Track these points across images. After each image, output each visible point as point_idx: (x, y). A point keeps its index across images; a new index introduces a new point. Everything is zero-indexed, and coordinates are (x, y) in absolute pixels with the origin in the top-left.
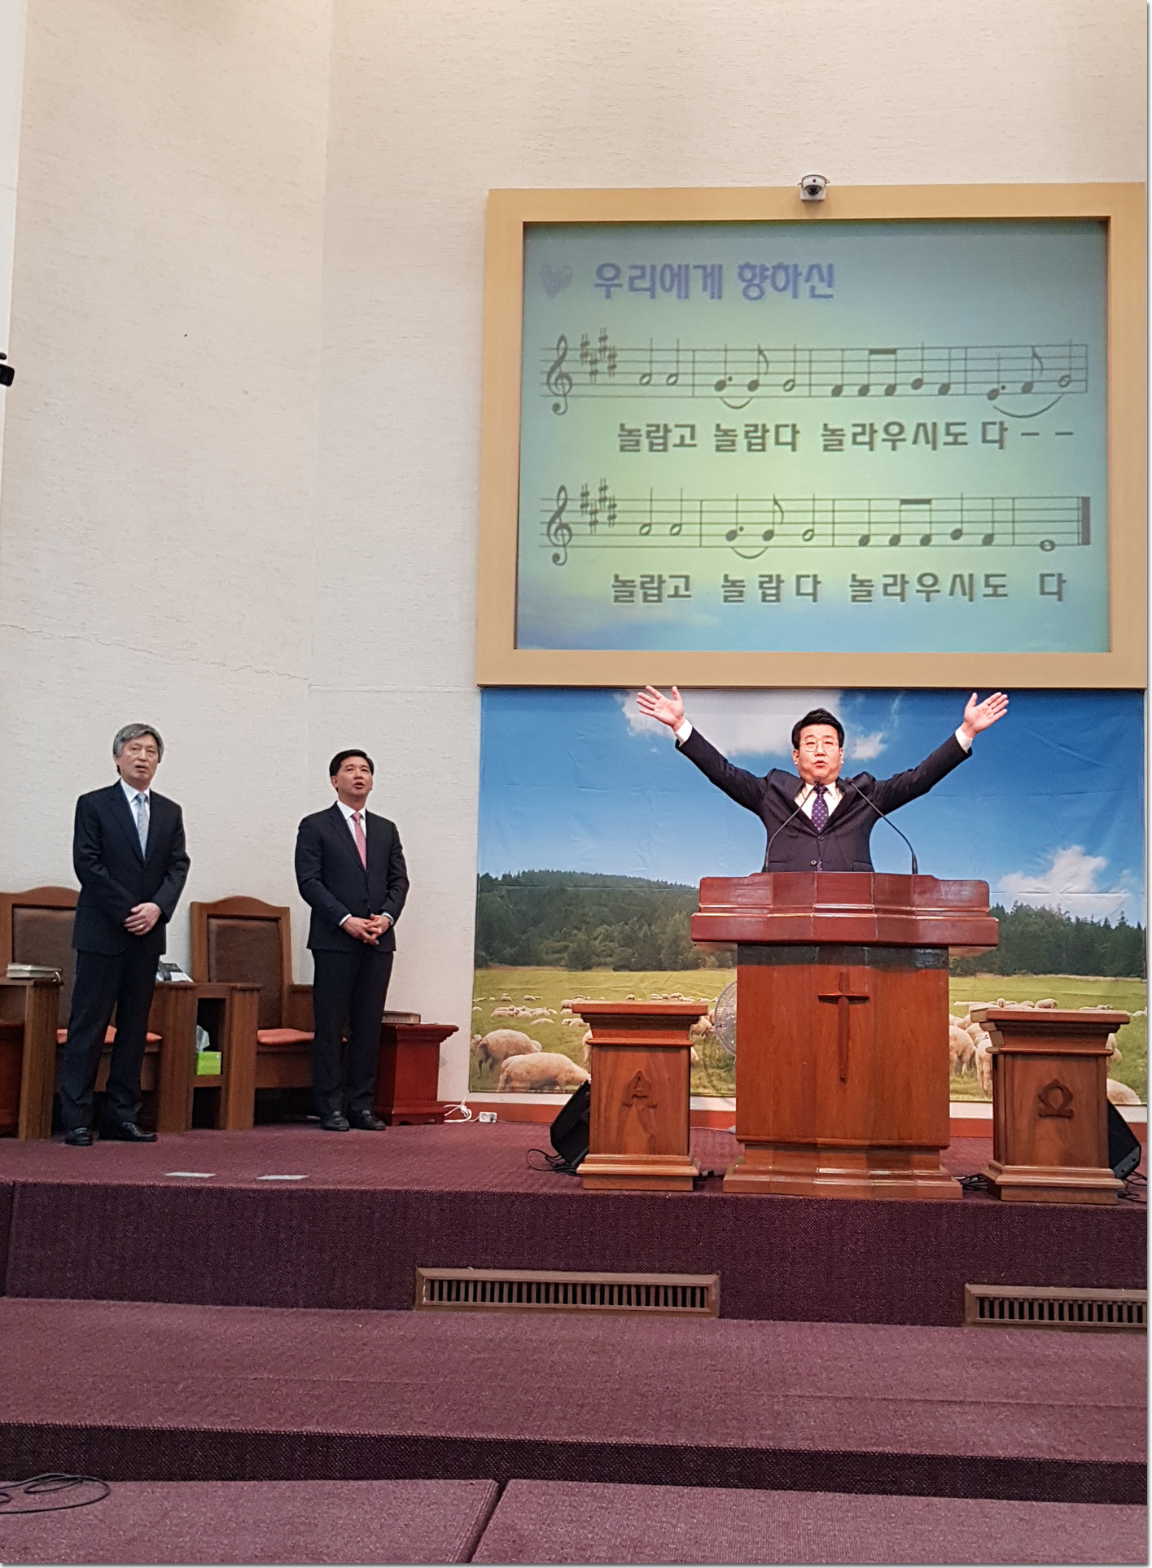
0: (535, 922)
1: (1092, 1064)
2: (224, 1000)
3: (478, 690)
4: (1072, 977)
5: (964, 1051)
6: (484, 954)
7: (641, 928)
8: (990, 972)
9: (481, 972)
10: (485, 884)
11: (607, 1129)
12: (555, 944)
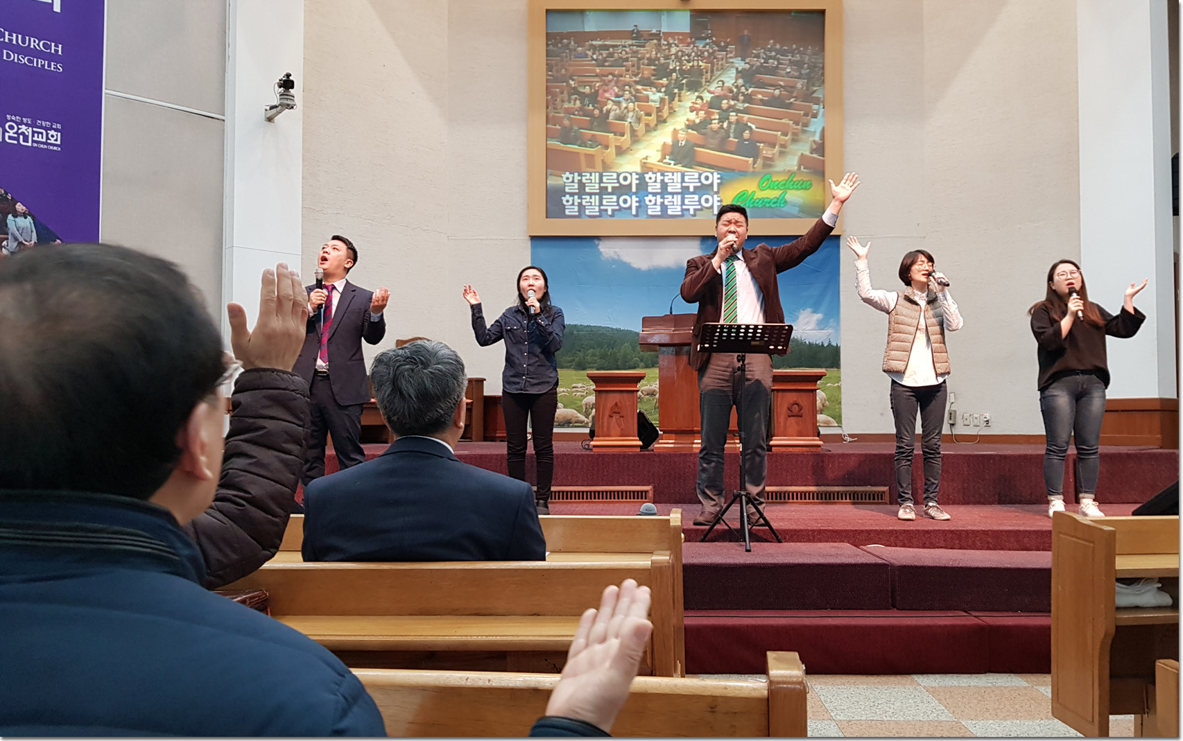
1: (811, 394)
3: (529, 238)
4: (809, 368)
7: (609, 350)
11: (603, 427)
12: (569, 359)
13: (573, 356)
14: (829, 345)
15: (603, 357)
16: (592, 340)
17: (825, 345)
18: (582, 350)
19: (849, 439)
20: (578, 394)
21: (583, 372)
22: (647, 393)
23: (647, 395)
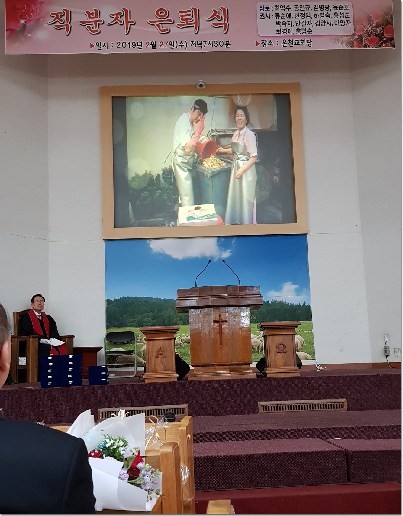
0: (125, 314)
2: (27, 341)
3: (104, 241)
6: (109, 324)
7: (158, 313)
10: (108, 302)
11: (151, 365)
12: (131, 320)
14: (304, 305)
15: (154, 318)
16: (147, 307)
17: (302, 306)
18: (141, 314)
19: (321, 368)
20: (138, 344)
22: (185, 341)
23: (185, 343)
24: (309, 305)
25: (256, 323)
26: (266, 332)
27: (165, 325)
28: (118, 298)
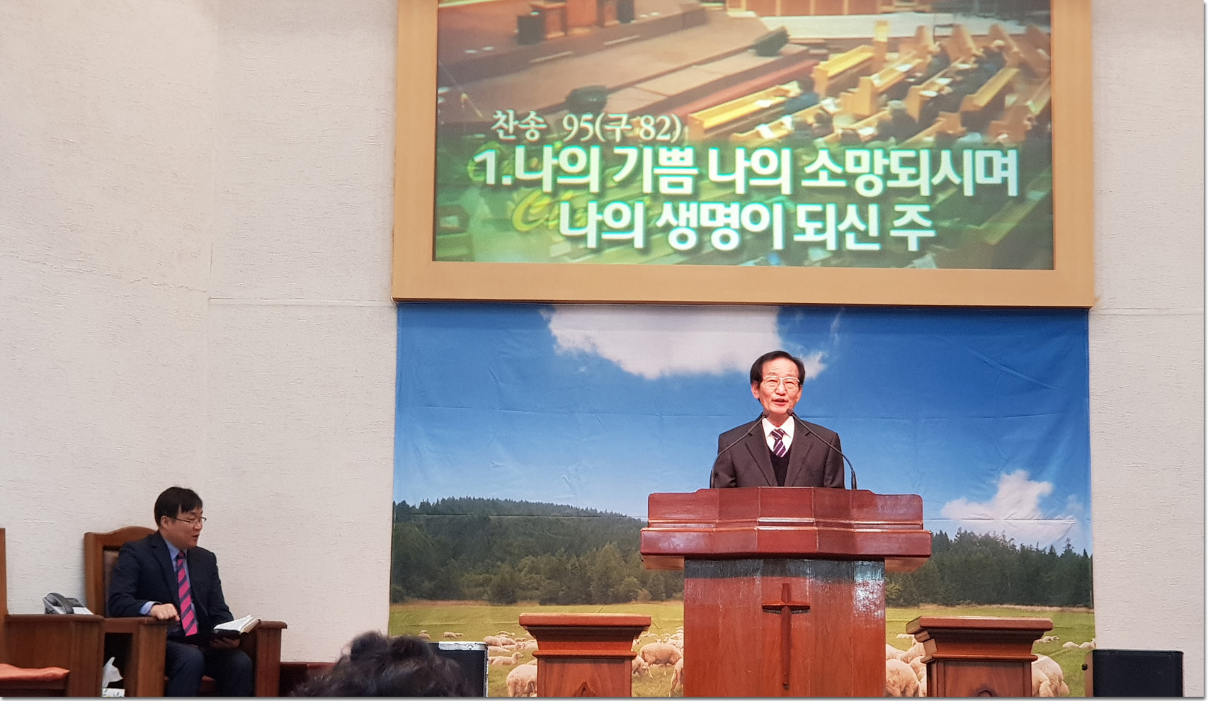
0: (455, 555)
1: (1019, 670)
2: (131, 634)
3: (394, 302)
4: (1018, 607)
5: (907, 686)
6: (399, 588)
7: (568, 559)
8: (934, 602)
9: (399, 608)
10: (401, 513)
12: (477, 577)
13: (487, 572)
14: (1068, 552)
15: (555, 573)
16: (531, 535)
17: (1059, 554)
18: (508, 558)
20: (498, 659)
21: (507, 609)
22: (654, 659)
23: (655, 663)
24: (1085, 553)
25: (902, 606)
26: (935, 650)
27: (589, 600)
28: (436, 502)
